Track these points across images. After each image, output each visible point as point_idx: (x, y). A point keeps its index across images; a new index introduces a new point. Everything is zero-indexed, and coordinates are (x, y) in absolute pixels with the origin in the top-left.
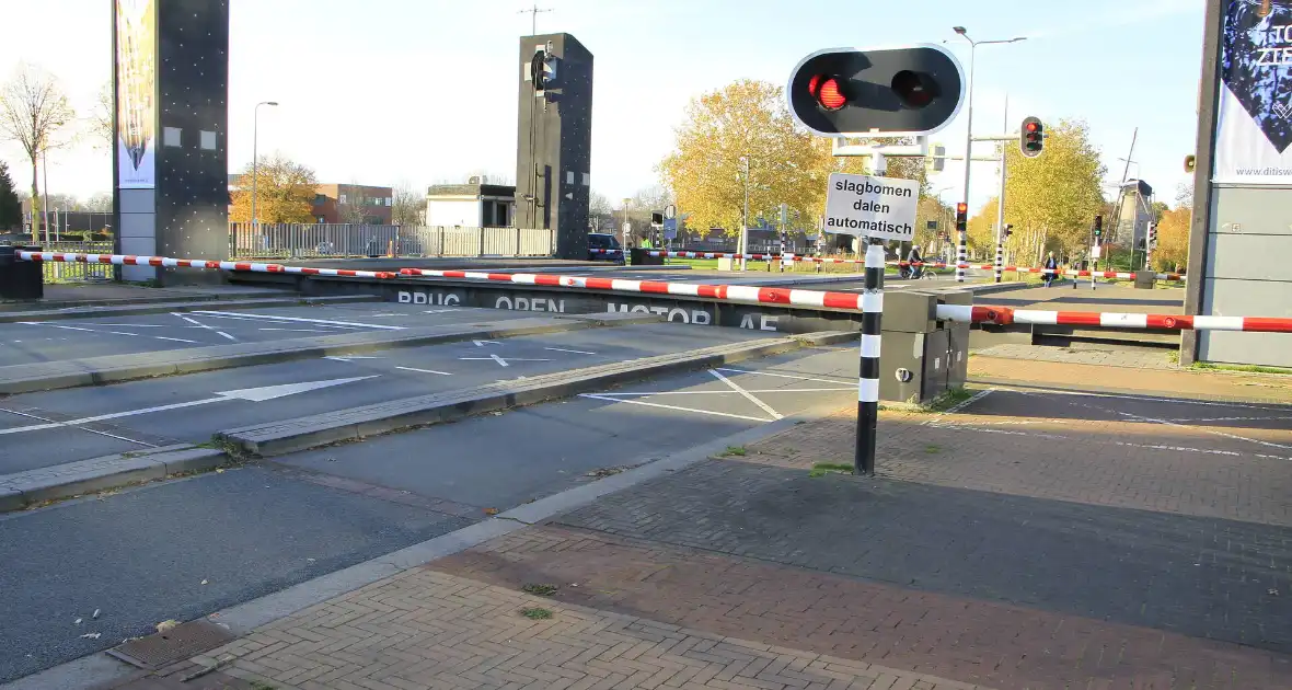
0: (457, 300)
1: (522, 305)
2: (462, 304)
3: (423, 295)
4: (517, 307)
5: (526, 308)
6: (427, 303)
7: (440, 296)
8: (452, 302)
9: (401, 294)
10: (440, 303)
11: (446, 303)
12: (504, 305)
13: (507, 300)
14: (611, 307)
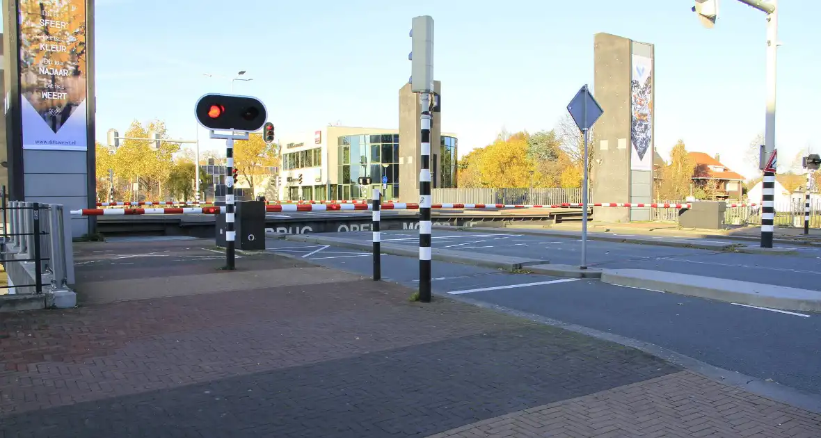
0: (311, 230)
1: (355, 229)
2: (314, 232)
3: (284, 229)
4: (352, 230)
5: (358, 229)
6: (288, 233)
7: (298, 228)
8: (306, 231)
10: (298, 232)
11: (302, 232)
12: (343, 230)
13: (345, 226)
14: (405, 224)
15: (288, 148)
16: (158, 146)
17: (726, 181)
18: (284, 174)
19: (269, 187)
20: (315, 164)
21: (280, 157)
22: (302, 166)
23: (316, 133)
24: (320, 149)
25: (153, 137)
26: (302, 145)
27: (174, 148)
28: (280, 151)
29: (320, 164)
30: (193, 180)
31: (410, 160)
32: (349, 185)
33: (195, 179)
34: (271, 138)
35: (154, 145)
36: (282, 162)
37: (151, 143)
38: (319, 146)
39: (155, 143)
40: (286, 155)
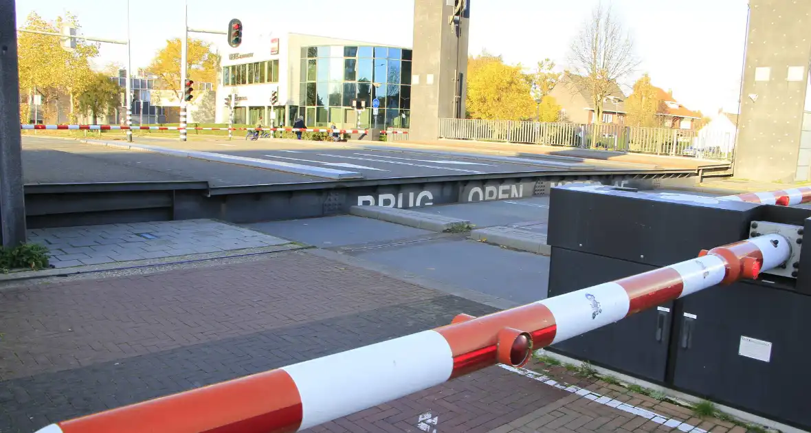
0: (431, 197)
2: (438, 202)
3: (391, 197)
6: (396, 206)
8: (425, 201)
9: (361, 199)
10: (411, 204)
11: (418, 204)
15: (231, 58)
16: (73, 46)
17: (681, 119)
18: (223, 91)
19: (205, 106)
20: (269, 80)
21: (219, 70)
22: (251, 82)
23: (273, 41)
24: (276, 62)
25: (67, 33)
26: (251, 55)
27: (91, 51)
28: (218, 63)
29: (276, 80)
30: (123, 94)
31: (430, 79)
32: (315, 107)
33: (124, 92)
34: (238, 41)
35: (68, 43)
36: (221, 76)
37: (65, 40)
38: (275, 57)
39: (69, 41)
40: (228, 68)
